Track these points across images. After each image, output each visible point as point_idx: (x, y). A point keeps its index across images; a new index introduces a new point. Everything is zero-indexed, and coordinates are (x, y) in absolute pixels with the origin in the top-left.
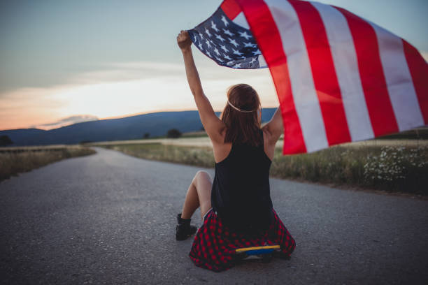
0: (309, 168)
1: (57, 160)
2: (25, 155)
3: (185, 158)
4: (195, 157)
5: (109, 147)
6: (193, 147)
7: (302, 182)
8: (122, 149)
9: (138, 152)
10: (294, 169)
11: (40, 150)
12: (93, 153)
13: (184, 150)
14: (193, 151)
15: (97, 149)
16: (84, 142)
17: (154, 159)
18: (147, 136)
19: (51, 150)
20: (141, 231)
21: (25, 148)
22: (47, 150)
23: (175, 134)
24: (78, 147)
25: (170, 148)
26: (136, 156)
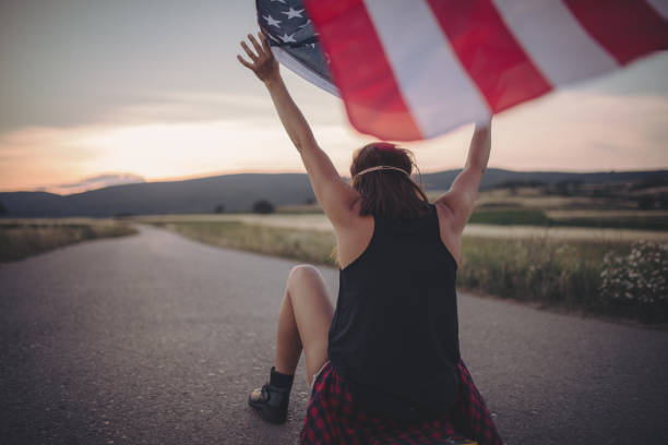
0: (494, 272)
1: (72, 242)
2: (18, 233)
3: (280, 247)
4: (297, 245)
5: (159, 225)
6: (293, 230)
7: (482, 296)
8: (180, 228)
9: (204, 235)
10: (468, 274)
11: (44, 226)
12: (133, 233)
13: (278, 235)
14: (293, 237)
15: (141, 228)
16: (120, 215)
17: (230, 247)
18: (220, 210)
19: (64, 226)
20: (193, 395)
21: (20, 221)
22: (56, 226)
23: (264, 208)
24: (110, 223)
25: (257, 230)
26: (201, 240)
